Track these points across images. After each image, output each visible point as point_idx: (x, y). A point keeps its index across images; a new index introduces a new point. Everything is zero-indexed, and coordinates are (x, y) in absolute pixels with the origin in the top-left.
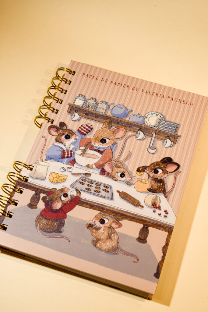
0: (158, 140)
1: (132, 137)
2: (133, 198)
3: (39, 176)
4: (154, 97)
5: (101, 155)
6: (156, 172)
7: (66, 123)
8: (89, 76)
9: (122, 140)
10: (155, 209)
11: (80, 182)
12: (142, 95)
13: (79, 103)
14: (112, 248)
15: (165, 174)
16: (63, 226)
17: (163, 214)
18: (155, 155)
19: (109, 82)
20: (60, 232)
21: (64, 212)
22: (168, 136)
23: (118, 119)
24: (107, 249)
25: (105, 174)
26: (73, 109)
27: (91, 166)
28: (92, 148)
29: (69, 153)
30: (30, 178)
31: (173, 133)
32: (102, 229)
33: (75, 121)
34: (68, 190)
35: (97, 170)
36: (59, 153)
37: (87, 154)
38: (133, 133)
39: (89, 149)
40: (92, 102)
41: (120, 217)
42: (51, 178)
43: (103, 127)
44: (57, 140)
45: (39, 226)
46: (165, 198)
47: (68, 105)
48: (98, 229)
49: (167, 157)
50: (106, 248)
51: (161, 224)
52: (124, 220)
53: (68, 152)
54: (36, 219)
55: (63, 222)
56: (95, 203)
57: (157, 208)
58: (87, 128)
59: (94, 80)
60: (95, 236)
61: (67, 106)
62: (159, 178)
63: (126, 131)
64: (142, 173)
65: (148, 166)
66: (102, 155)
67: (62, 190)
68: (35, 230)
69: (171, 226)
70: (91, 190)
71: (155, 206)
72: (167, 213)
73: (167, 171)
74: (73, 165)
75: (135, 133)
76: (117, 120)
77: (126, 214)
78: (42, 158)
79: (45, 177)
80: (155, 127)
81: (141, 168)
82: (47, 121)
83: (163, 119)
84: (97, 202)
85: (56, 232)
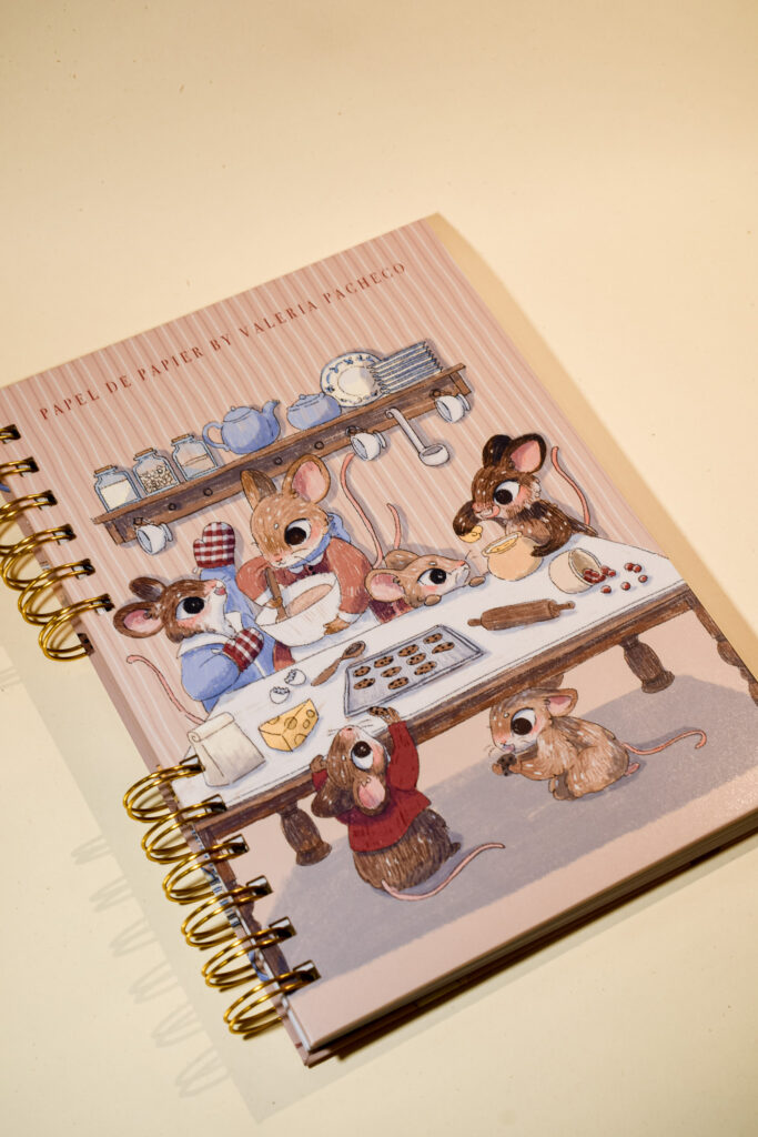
0: (420, 420)
1: (353, 467)
2: (523, 605)
3: (240, 766)
4: (289, 324)
5: (331, 574)
6: (505, 497)
7: (147, 572)
8: (64, 407)
9: (335, 493)
10: (601, 584)
11: (359, 686)
12: (254, 343)
13: (119, 495)
14: (616, 764)
15: (529, 485)
16: (444, 825)
17: (633, 577)
18: (457, 460)
19: (133, 378)
20: (455, 847)
21: (406, 791)
22: (435, 390)
23: (265, 452)
24: (607, 778)
25: (394, 612)
26: (122, 524)
27: (338, 624)
28: (289, 578)
29: (247, 639)
30: (221, 792)
31: (437, 373)
32: (542, 744)
33: (165, 548)
34: (354, 732)
35: (365, 620)
36: (222, 665)
37: (292, 603)
38: (344, 455)
39: (281, 586)
40: (149, 466)
41: (547, 676)
42: (276, 741)
43: (254, 502)
44: (177, 638)
45: (389, 885)
46: (593, 539)
47: (97, 527)
48: (532, 752)
49: (488, 443)
50: (600, 778)
51: (654, 605)
52: (565, 675)
53: (239, 641)
54: (361, 875)
55: (434, 817)
56: (454, 699)
57: (603, 579)
58: (215, 539)
59: (89, 406)
60: (547, 775)
61: (101, 530)
62: (528, 506)
63: (321, 463)
64: (477, 529)
65: (470, 499)
66: (332, 571)
67: (338, 745)
68: (389, 901)
69: (679, 589)
70: (406, 679)
71: (594, 579)
72: (639, 569)
73: (528, 473)
74: (293, 661)
75: (350, 450)
76: (267, 457)
77: (553, 656)
78: (190, 716)
79: (258, 754)
80: (379, 394)
81: (461, 520)
82: (93, 612)
83: (376, 360)
84: (454, 695)
85: (447, 858)
